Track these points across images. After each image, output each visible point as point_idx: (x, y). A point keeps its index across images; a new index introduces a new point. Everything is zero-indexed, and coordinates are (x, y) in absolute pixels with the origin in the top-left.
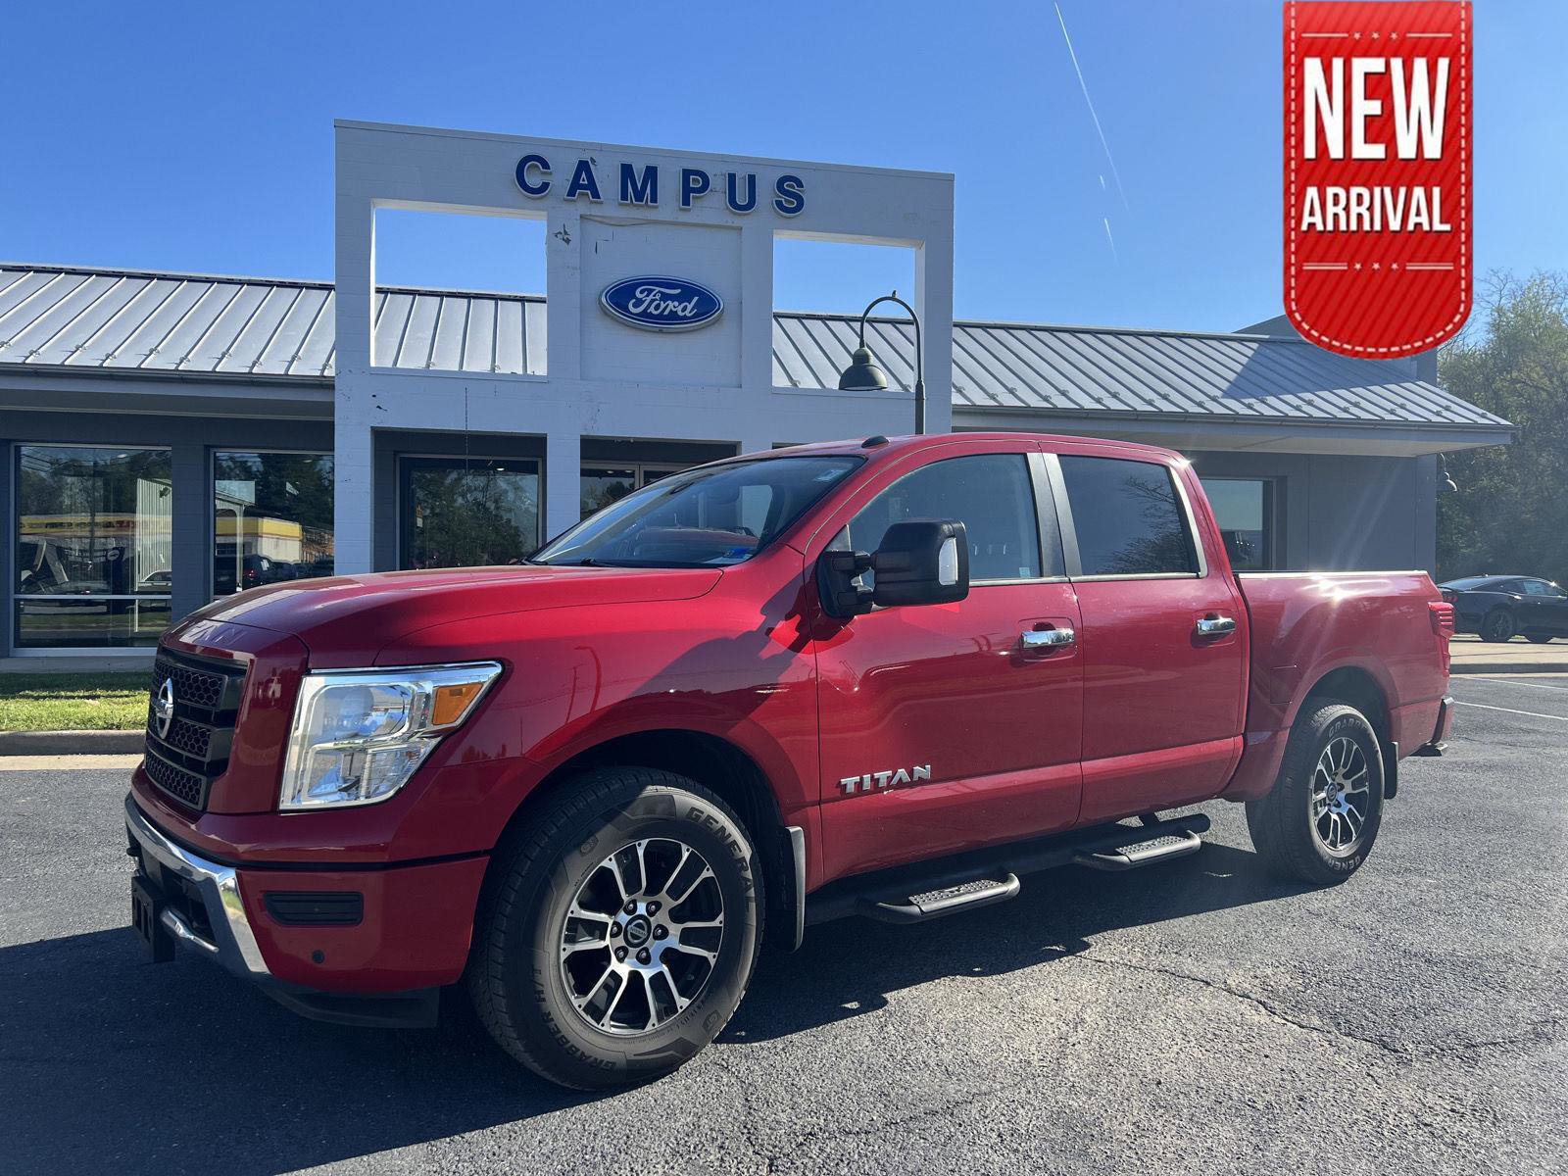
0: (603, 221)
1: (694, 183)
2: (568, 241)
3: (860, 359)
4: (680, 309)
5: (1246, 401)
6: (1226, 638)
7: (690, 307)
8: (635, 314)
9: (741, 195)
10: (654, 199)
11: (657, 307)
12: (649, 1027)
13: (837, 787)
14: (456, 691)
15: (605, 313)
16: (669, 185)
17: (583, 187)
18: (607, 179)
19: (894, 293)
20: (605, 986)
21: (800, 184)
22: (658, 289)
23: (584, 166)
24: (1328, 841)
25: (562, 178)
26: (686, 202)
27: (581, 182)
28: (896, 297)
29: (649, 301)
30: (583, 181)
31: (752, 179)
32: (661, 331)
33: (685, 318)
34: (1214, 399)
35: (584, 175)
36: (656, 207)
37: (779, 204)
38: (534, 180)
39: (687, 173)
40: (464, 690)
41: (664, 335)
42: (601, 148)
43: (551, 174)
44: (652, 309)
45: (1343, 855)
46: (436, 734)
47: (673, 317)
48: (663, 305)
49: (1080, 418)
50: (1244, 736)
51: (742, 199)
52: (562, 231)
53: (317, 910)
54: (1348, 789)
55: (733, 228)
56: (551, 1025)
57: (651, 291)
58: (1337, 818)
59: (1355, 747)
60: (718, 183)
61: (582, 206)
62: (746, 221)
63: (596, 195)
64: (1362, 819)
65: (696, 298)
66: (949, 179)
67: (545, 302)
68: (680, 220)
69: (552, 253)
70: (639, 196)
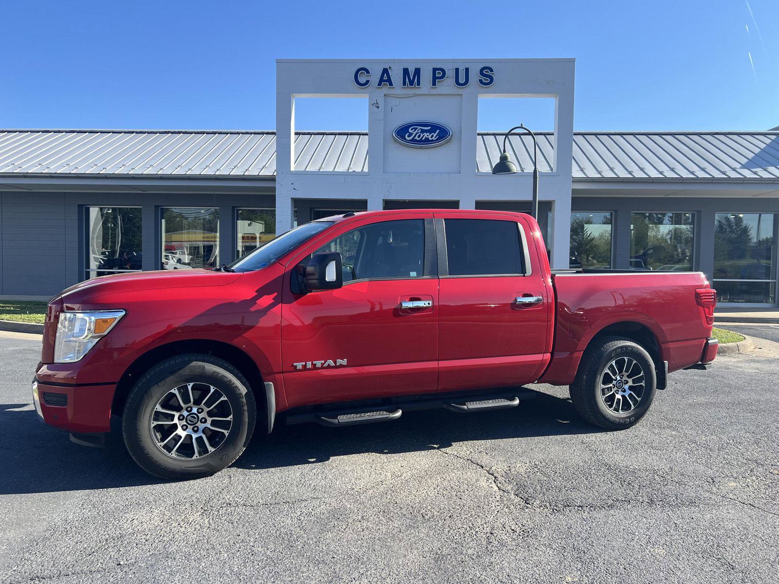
0: (396, 97)
1: (438, 75)
2: (378, 107)
3: (504, 159)
4: (430, 137)
5: (754, 170)
6: (536, 306)
7: (435, 135)
8: (408, 140)
9: (462, 79)
10: (419, 84)
11: (419, 137)
12: (194, 457)
13: (292, 366)
14: (105, 321)
15: (396, 141)
16: (426, 77)
17: (385, 81)
18: (396, 76)
19: (522, 125)
20: (173, 438)
21: (491, 70)
22: (419, 127)
23: (385, 71)
24: (613, 408)
25: (375, 78)
26: (434, 84)
27: (384, 79)
28: (523, 126)
29: (414, 133)
30: (385, 78)
31: (467, 70)
32: (421, 148)
33: (432, 140)
34: (734, 169)
35: (385, 75)
36: (420, 88)
37: (481, 81)
38: (362, 80)
39: (435, 70)
40: (108, 321)
41: (422, 150)
42: (394, 61)
43: (370, 76)
44: (416, 138)
45: (622, 416)
46: (98, 337)
47: (427, 140)
48: (422, 135)
49: (649, 183)
50: (551, 353)
51: (462, 80)
52: (376, 103)
53: (55, 400)
54: (630, 383)
55: (459, 95)
56: (145, 451)
57: (416, 128)
58: (621, 398)
59: (634, 363)
60: (451, 73)
61: (385, 90)
62: (464, 91)
63: (391, 84)
64: (639, 399)
65: (438, 131)
66: (573, 61)
67: (367, 135)
68: (431, 93)
69: (371, 113)
70: (411, 83)
